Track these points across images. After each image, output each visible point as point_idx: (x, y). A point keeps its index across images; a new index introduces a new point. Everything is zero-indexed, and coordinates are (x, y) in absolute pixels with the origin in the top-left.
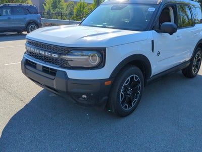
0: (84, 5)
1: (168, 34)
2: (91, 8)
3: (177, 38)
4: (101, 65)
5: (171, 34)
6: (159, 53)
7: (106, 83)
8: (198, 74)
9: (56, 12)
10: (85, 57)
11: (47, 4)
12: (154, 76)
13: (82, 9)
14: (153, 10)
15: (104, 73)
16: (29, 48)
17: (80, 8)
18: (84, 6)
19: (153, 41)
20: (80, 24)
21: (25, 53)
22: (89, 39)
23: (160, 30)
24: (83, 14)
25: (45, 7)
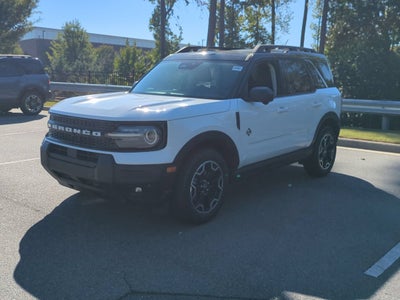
0: (135, 53)
1: (261, 104)
2: (150, 60)
3: (279, 110)
4: (161, 144)
5: (266, 103)
6: (249, 132)
7: (169, 170)
8: (332, 171)
9: (75, 66)
10: (139, 135)
11: (55, 52)
12: (244, 167)
13: (130, 62)
14: (240, 69)
15: (166, 156)
16: (55, 127)
17: (128, 61)
18: (134, 55)
19: (238, 114)
20: (130, 91)
21: (47, 135)
22: (146, 110)
23: (249, 98)
24: (133, 72)
25: (50, 57)
